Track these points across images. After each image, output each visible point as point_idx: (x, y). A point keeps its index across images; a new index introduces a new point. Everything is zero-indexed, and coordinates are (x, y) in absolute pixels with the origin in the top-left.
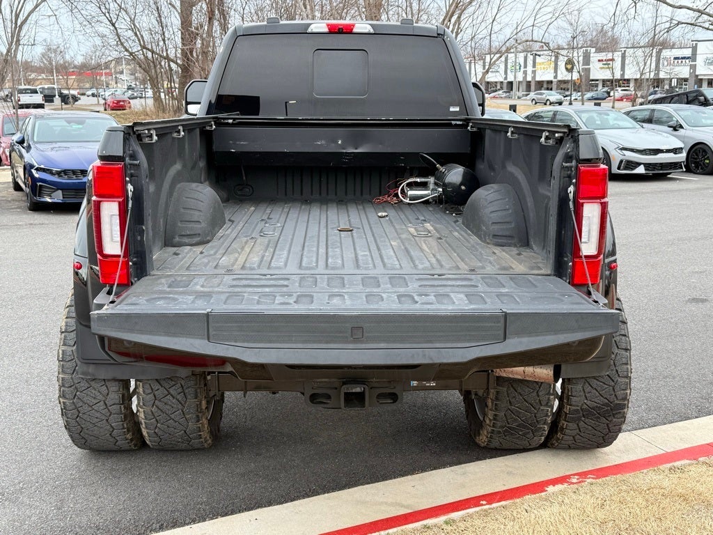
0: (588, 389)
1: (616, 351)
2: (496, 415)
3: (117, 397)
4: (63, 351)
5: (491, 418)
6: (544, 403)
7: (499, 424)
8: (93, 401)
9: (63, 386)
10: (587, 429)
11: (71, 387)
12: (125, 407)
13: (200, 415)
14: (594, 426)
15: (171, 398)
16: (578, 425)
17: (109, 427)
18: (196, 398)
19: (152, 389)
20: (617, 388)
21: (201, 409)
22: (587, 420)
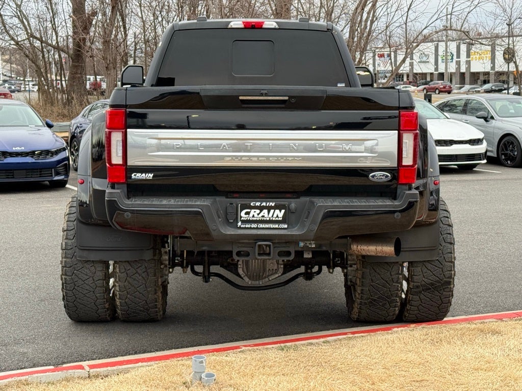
0: (425, 270)
1: (444, 244)
2: (362, 290)
3: (101, 275)
4: (66, 243)
5: (359, 292)
6: (395, 281)
7: (365, 296)
8: (85, 276)
9: (65, 267)
10: (426, 300)
11: (70, 267)
12: (106, 282)
13: (157, 288)
14: (430, 298)
15: (138, 276)
16: (419, 297)
17: (94, 297)
18: (155, 276)
19: (125, 269)
20: (445, 269)
21: (158, 285)
22: (425, 293)
